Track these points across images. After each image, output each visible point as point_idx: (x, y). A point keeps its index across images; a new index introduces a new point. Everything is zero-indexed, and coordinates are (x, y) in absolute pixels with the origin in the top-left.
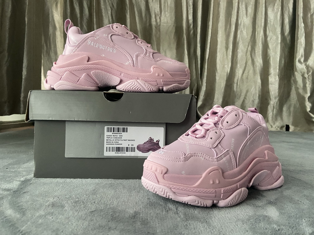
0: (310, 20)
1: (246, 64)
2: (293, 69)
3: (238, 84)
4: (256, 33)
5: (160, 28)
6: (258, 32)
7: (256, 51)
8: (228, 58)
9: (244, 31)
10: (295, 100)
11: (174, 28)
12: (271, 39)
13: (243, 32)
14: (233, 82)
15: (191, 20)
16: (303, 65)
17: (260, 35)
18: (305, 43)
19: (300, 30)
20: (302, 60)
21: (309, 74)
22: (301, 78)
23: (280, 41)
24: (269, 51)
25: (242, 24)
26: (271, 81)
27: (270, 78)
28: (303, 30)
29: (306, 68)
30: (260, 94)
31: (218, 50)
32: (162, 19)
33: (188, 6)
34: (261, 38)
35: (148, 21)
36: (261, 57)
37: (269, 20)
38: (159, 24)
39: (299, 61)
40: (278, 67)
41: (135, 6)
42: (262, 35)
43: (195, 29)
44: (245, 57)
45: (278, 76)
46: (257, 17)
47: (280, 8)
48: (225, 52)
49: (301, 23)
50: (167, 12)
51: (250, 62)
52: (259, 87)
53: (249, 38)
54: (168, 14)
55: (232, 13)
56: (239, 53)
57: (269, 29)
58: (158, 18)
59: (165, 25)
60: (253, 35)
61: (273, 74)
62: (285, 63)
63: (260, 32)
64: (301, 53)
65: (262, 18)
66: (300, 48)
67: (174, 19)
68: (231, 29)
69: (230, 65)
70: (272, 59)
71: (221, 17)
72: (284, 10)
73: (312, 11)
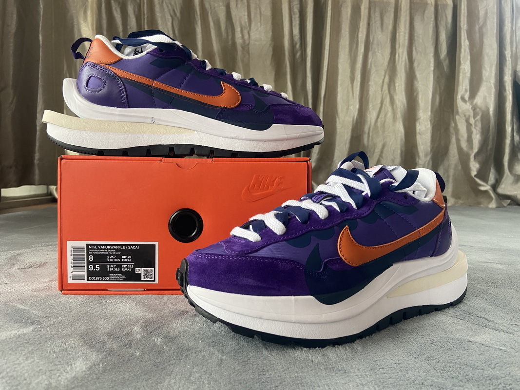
0: (478, 35)
1: (382, 103)
2: (453, 111)
3: (371, 135)
4: (397, 56)
5: (249, 48)
6: (399, 54)
7: (397, 84)
8: (355, 95)
9: (379, 53)
10: (456, 158)
11: (271, 49)
12: (418, 66)
13: (377, 54)
14: (363, 131)
15: (296, 35)
16: (468, 104)
17: (402, 58)
18: (470, 71)
19: (463, 50)
20: (467, 97)
21: (476, 119)
22: (466, 124)
23: (432, 69)
24: (416, 82)
25: (375, 42)
26: (420, 130)
27: (417, 125)
28: (468, 50)
29: (472, 108)
30: (403, 149)
31: (339, 82)
32: (252, 34)
33: (292, 13)
34: (403, 63)
35: (230, 37)
36: (404, 93)
37: (415, 34)
38: (247, 42)
39: (463, 99)
40: (430, 108)
41: (209, 14)
42: (406, 59)
43: (303, 50)
44: (380, 92)
45: (431, 121)
46: (398, 32)
47: (433, 16)
48: (350, 85)
49: (465, 40)
50: (259, 24)
51: (388, 99)
52: (402, 139)
53: (386, 63)
54: (261, 26)
55: (359, 26)
56: (370, 87)
57: (416, 49)
58: (246, 32)
59: (257, 43)
60: (392, 58)
61: (422, 118)
62: (440, 102)
63: (402, 54)
64: (464, 85)
65: (405, 33)
66: (463, 77)
67: (270, 34)
68: (359, 49)
69: (357, 106)
70: (420, 96)
71: (343, 31)
72: (439, 19)
73: (481, 20)
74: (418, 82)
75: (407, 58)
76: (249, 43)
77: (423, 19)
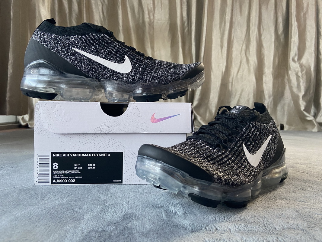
0: (303, 19)
1: (241, 63)
2: (287, 68)
3: (233, 83)
5: (153, 25)
6: (252, 30)
7: (251, 50)
8: (223, 57)
10: (289, 99)
11: (168, 26)
12: (264, 38)
13: (238, 30)
14: (228, 81)
15: (184, 17)
16: (297, 63)
17: (254, 33)
18: (298, 42)
19: (293, 28)
20: (296, 59)
21: (303, 73)
22: (296, 76)
23: (273, 40)
24: (263, 49)
25: (236, 22)
26: (265, 80)
27: (264, 77)
28: (297, 28)
29: (300, 66)
30: (255, 93)
31: (213, 48)
32: (156, 15)
33: (182, 3)
34: (255, 36)
35: (141, 18)
36: (255, 56)
37: (263, 18)
38: (152, 21)
39: (293, 60)
40: (272, 66)
41: (127, 2)
43: (190, 26)
44: (239, 55)
45: (273, 75)
46: (251, 16)
47: (274, 6)
48: (220, 50)
49: (294, 22)
50: (160, 9)
51: (244, 60)
52: (254, 86)
53: (244, 36)
54: (161, 11)
55: (226, 11)
56: (233, 52)
57: (263, 27)
58: (151, 14)
59: (159, 22)
60: (248, 33)
61: (267, 73)
62: (279, 62)
63: (254, 30)
64: (294, 51)
65: (256, 16)
66: (293, 46)
67: (167, 16)
68: (226, 26)
69: (225, 64)
70: (265, 58)
71: (215, 15)
72: (278, 8)
73: (305, 10)
74: (264, 49)
75: (257, 33)
76: (153, 22)
77: (267, 8)
